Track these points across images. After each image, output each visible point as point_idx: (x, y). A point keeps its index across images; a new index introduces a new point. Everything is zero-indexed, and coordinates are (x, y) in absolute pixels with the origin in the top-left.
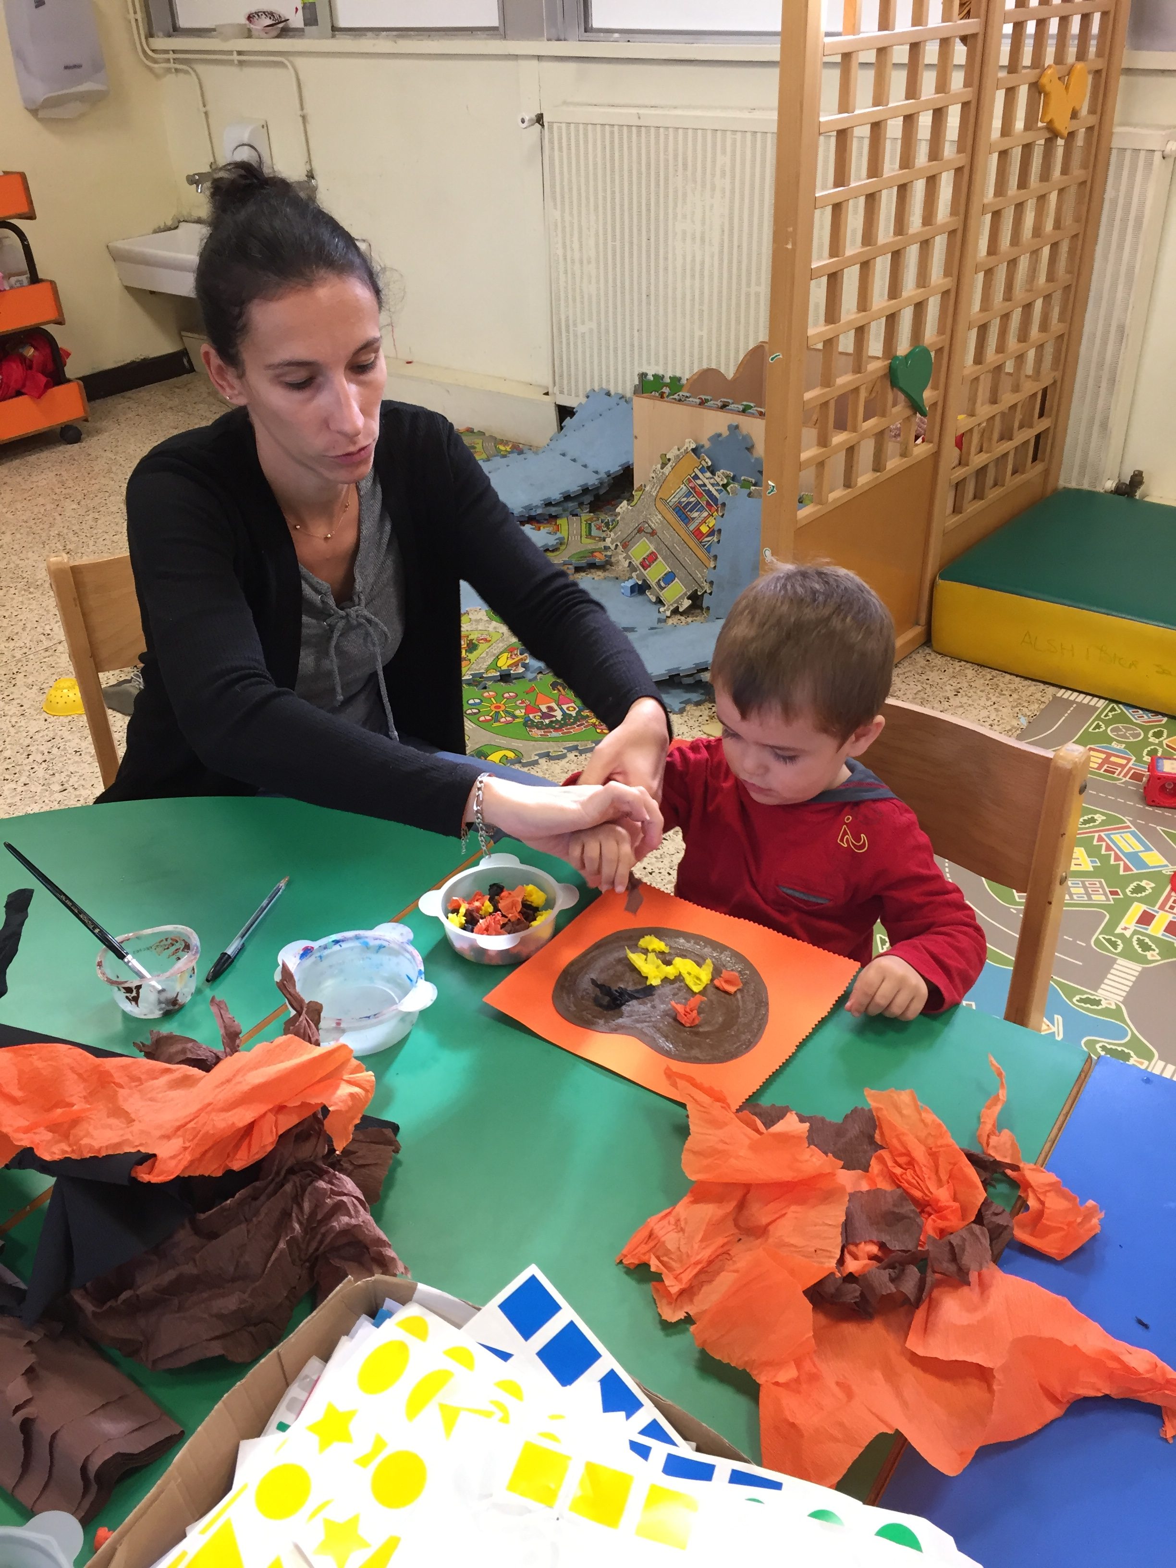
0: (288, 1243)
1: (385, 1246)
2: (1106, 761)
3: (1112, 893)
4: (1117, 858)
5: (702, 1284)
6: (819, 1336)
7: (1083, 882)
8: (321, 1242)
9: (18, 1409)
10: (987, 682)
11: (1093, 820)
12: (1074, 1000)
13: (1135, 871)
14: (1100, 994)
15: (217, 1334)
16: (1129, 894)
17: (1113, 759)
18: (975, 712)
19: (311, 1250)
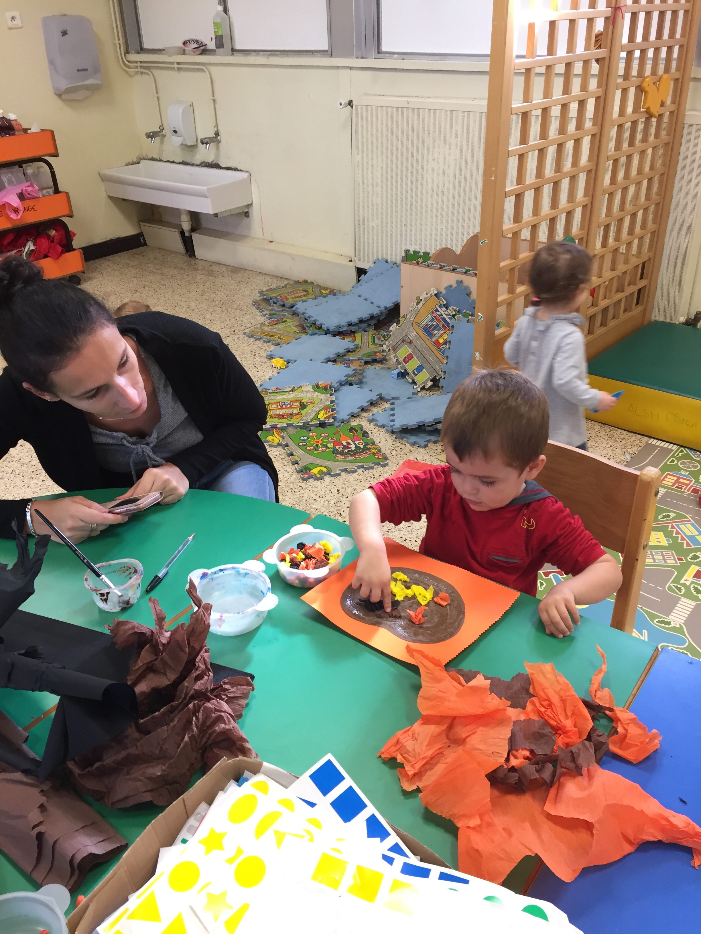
0: (189, 738)
1: (245, 742)
2: (677, 481)
3: (680, 559)
4: (683, 539)
5: (427, 770)
6: (494, 802)
7: (662, 552)
8: (209, 739)
9: (35, 827)
10: (607, 434)
11: (668, 516)
12: (655, 621)
13: (693, 547)
14: (670, 618)
15: (149, 788)
16: (689, 560)
17: (681, 480)
18: (599, 451)
19: (203, 743)
